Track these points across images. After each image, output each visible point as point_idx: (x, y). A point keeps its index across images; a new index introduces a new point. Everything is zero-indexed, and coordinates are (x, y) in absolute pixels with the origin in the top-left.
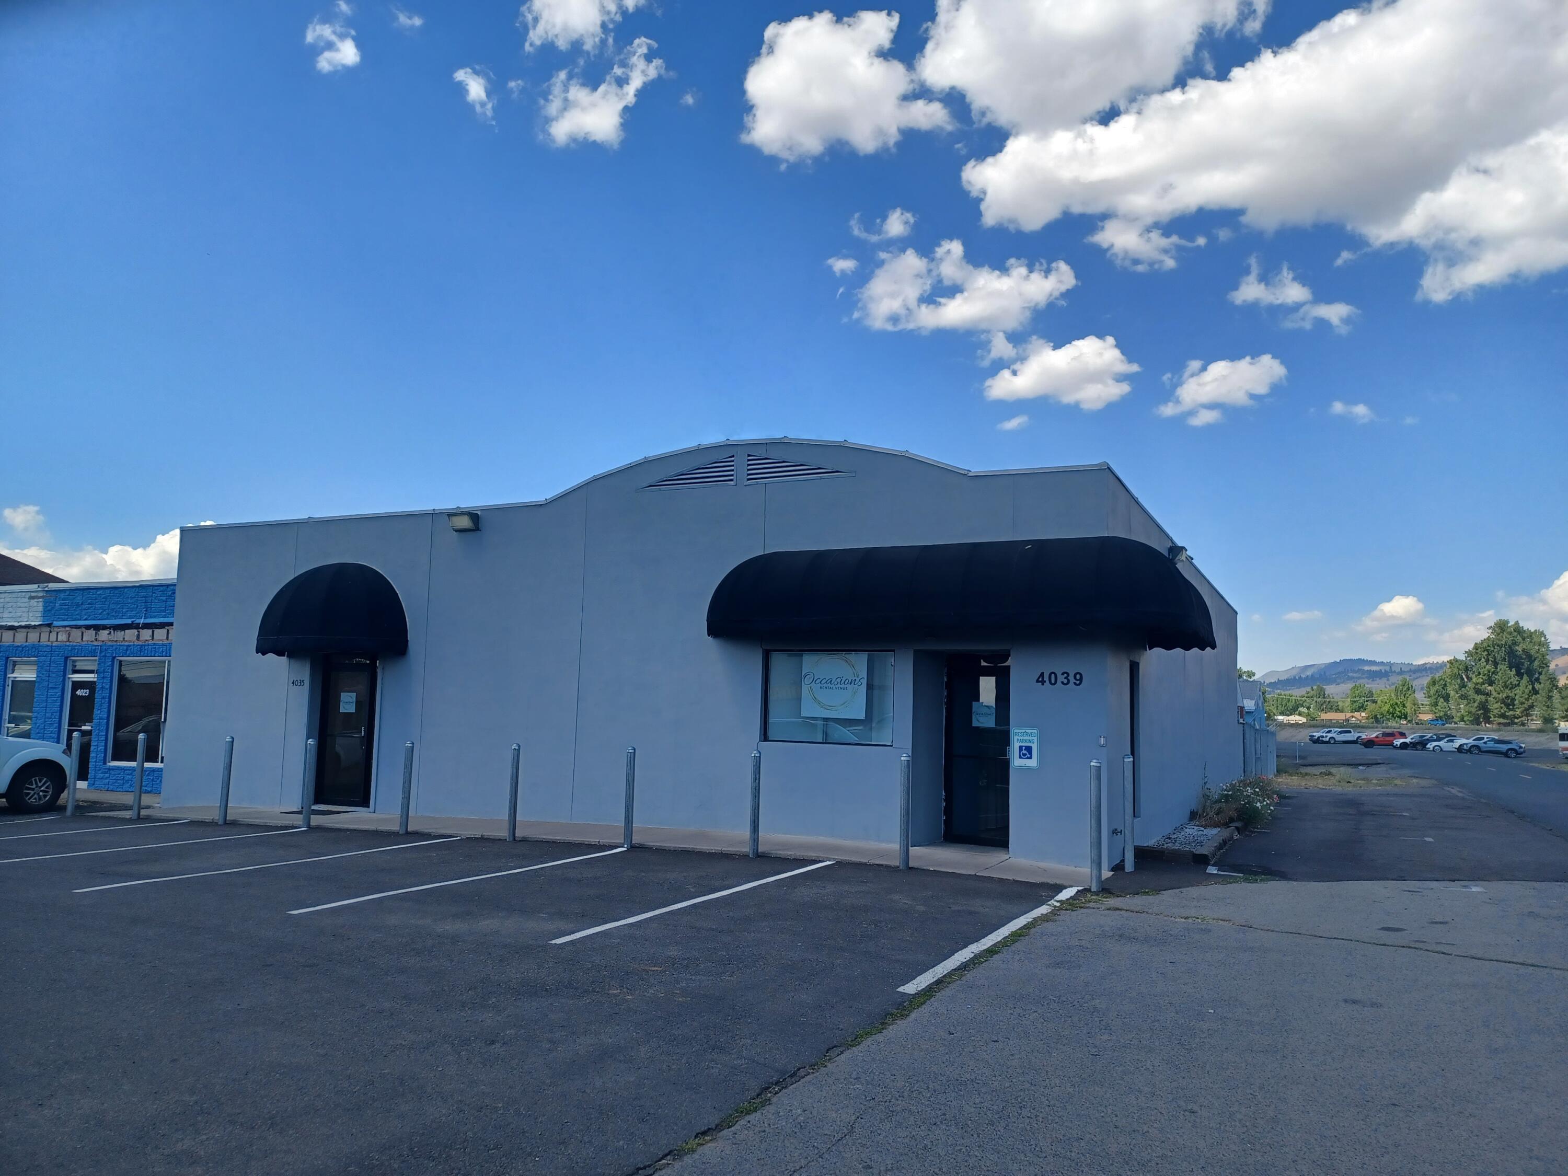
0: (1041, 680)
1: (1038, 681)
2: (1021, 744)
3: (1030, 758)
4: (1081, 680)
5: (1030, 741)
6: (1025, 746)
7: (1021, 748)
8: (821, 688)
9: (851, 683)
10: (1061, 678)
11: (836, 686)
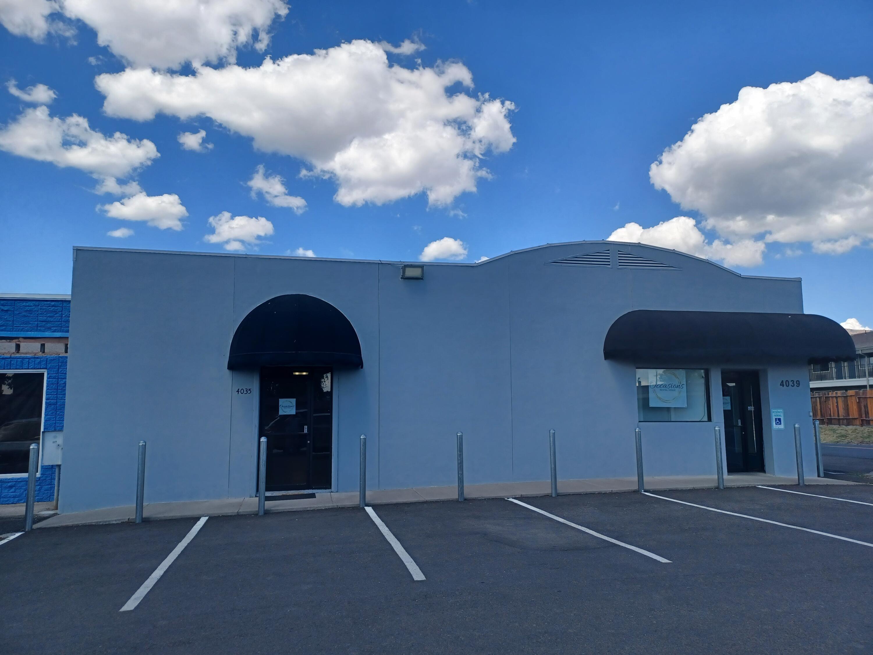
0: (782, 384)
1: (781, 385)
2: (777, 417)
3: (781, 424)
4: (799, 384)
5: (780, 416)
6: (778, 418)
7: (776, 419)
8: (660, 390)
9: (677, 387)
10: (791, 383)
11: (669, 389)
